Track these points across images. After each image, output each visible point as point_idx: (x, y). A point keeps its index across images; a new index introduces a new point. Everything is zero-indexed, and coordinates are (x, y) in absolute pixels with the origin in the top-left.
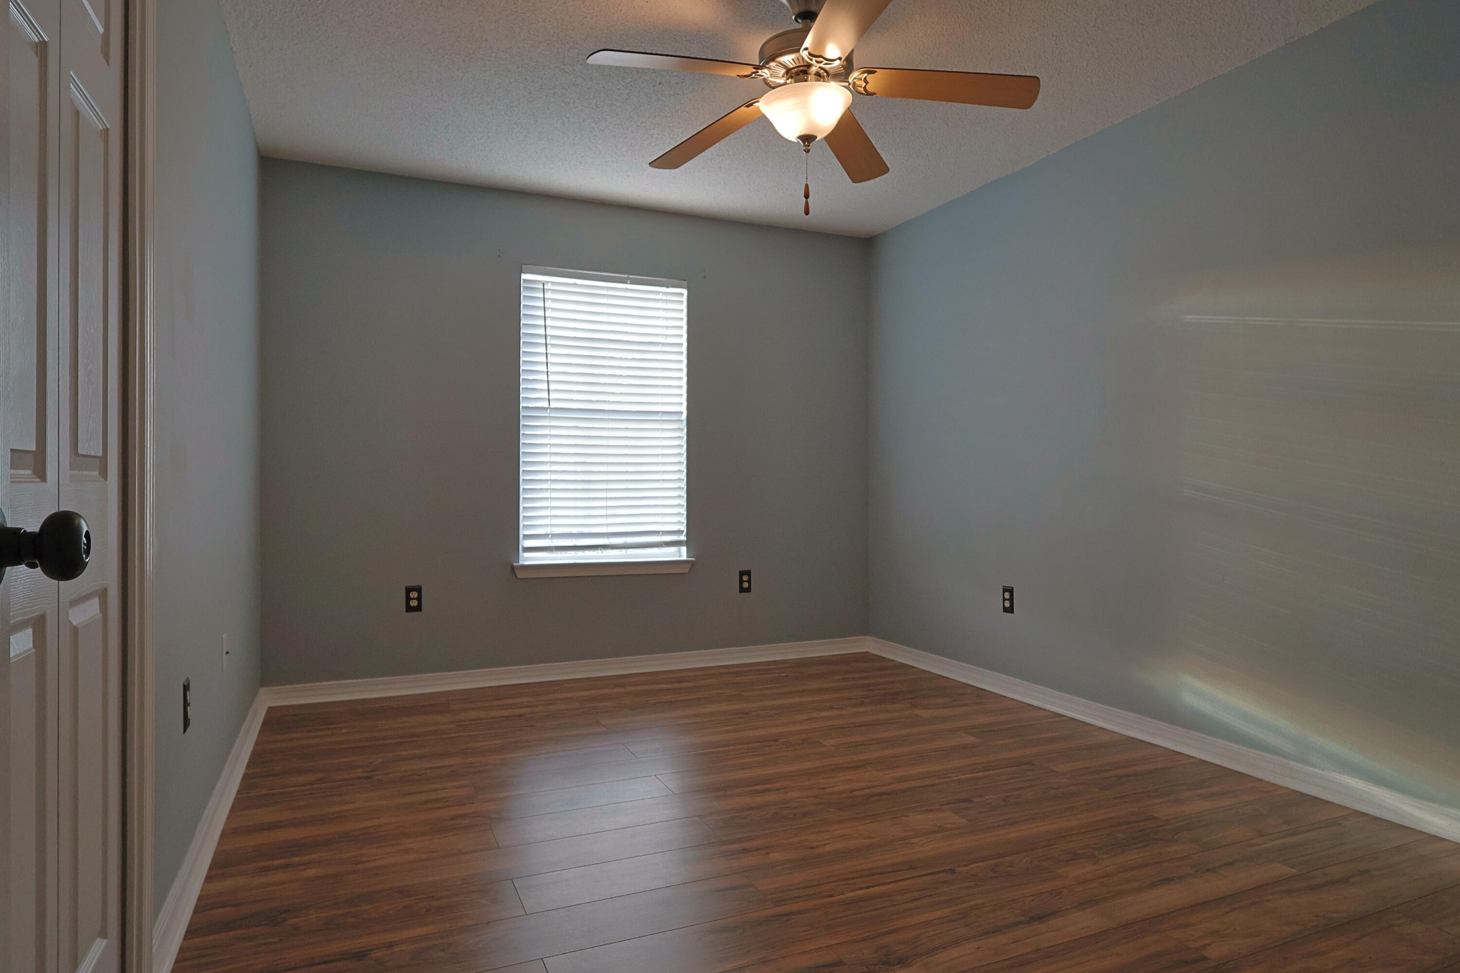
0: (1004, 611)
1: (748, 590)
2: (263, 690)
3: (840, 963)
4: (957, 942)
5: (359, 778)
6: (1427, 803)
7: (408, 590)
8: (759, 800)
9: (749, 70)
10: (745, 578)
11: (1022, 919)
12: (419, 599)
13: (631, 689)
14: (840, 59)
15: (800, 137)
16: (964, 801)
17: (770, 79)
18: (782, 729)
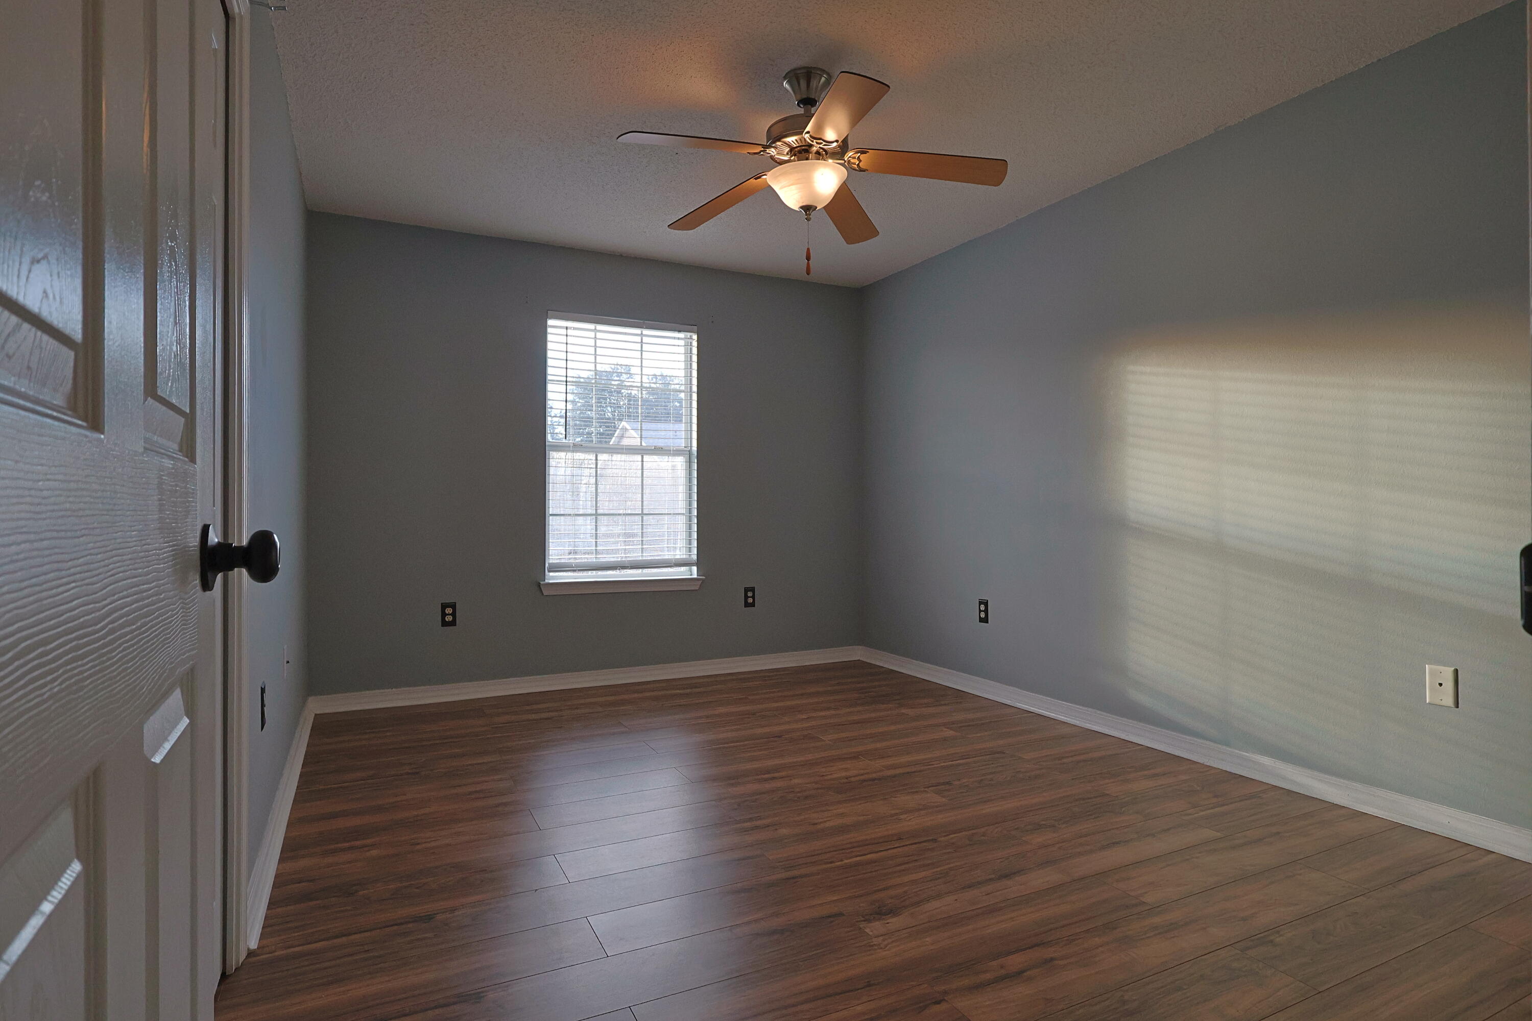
0: (980, 622)
1: (753, 605)
2: (310, 699)
3: (841, 914)
4: (939, 896)
5: (408, 774)
6: (1331, 777)
7: (444, 606)
8: (768, 786)
9: (758, 149)
10: (750, 594)
11: (993, 876)
12: (454, 614)
13: (648, 694)
14: (837, 141)
15: (802, 207)
16: (943, 784)
17: (776, 156)
18: (787, 727)
